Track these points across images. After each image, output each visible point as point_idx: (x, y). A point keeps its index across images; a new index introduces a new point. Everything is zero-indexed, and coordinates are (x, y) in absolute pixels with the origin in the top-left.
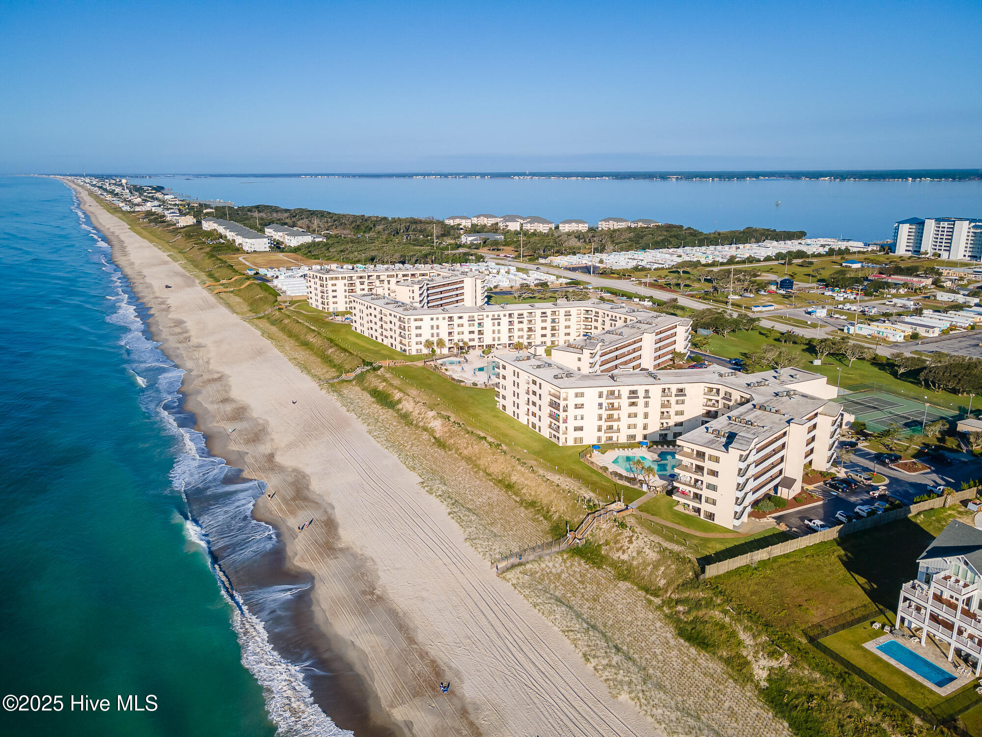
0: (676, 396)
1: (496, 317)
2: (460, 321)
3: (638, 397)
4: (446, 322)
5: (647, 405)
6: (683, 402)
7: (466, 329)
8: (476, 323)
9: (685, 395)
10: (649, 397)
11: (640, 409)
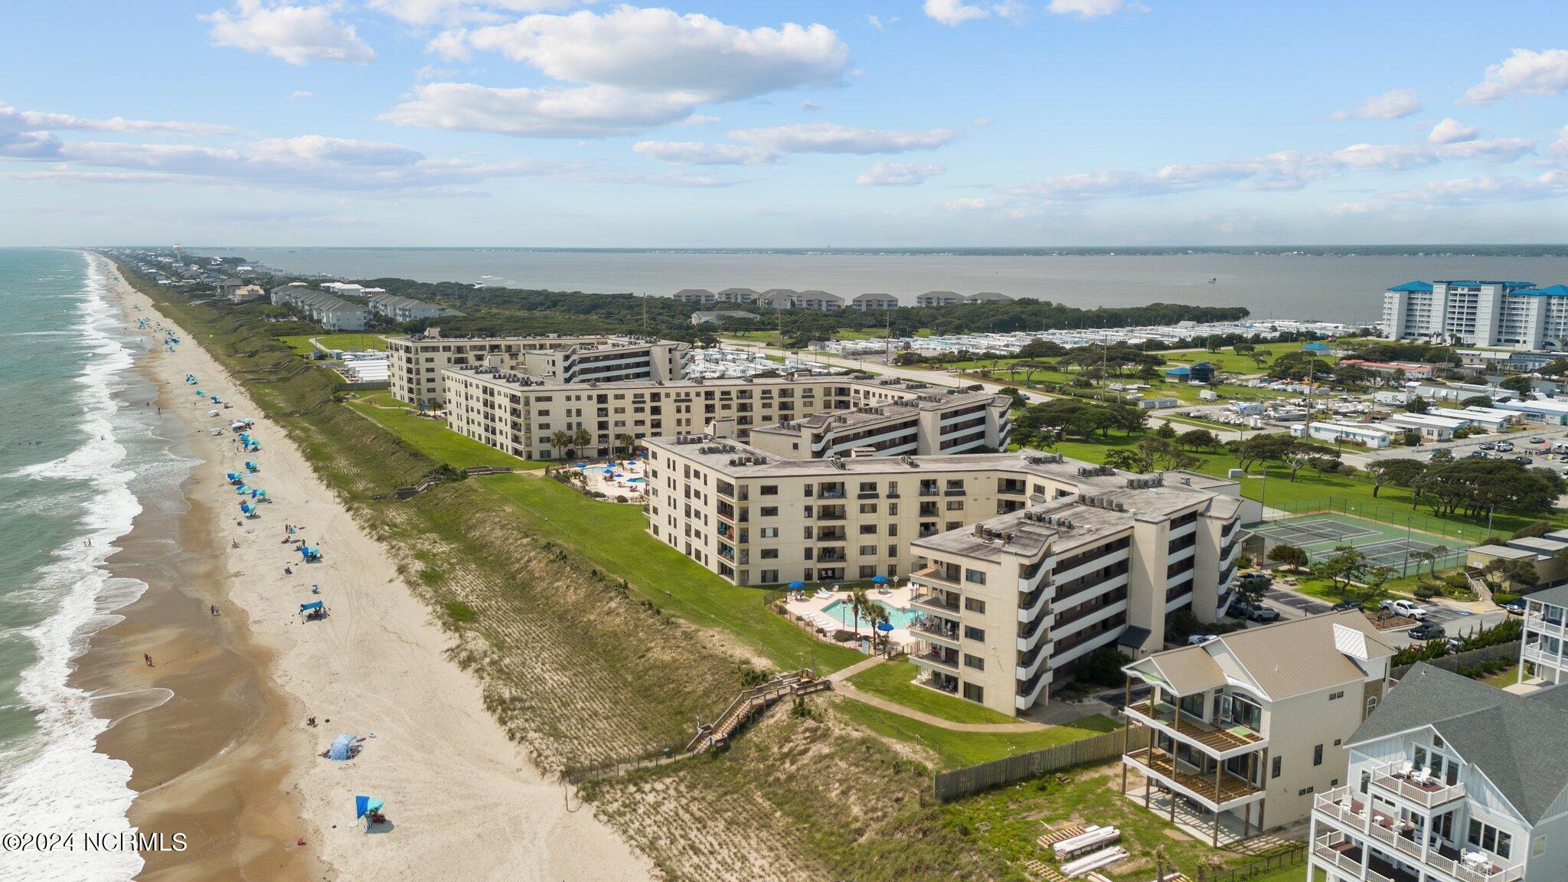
0: (947, 494)
1: (683, 397)
2: (620, 403)
3: (876, 496)
4: (594, 405)
5: (893, 510)
6: (960, 506)
7: (630, 416)
8: (648, 407)
9: (963, 493)
10: (898, 496)
11: (881, 519)
